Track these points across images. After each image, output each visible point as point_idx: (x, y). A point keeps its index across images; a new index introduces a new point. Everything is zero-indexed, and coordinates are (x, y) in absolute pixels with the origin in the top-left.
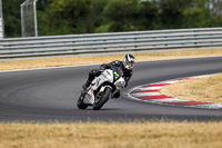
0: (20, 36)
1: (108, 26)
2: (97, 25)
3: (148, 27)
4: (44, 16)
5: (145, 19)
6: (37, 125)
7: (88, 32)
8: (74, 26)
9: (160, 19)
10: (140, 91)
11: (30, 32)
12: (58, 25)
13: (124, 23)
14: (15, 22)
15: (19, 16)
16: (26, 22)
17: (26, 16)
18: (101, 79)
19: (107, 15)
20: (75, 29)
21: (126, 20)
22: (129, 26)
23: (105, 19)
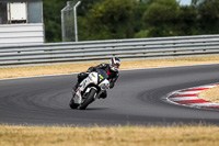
0: (61, 40)
1: (147, 31)
2: (137, 31)
3: (187, 32)
4: (84, 21)
5: (184, 25)
6: (77, 128)
7: (128, 37)
8: (114, 31)
9: (198, 24)
10: (179, 96)
11: (71, 37)
12: (98, 31)
13: (163, 28)
14: (55, 27)
15: (59, 21)
16: (66, 27)
17: (66, 22)
18: (87, 81)
19: (147, 21)
20: (114, 34)
21: (165, 26)
22: (168, 32)
23: (144, 24)
